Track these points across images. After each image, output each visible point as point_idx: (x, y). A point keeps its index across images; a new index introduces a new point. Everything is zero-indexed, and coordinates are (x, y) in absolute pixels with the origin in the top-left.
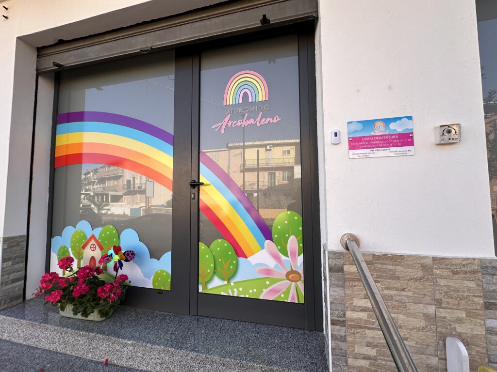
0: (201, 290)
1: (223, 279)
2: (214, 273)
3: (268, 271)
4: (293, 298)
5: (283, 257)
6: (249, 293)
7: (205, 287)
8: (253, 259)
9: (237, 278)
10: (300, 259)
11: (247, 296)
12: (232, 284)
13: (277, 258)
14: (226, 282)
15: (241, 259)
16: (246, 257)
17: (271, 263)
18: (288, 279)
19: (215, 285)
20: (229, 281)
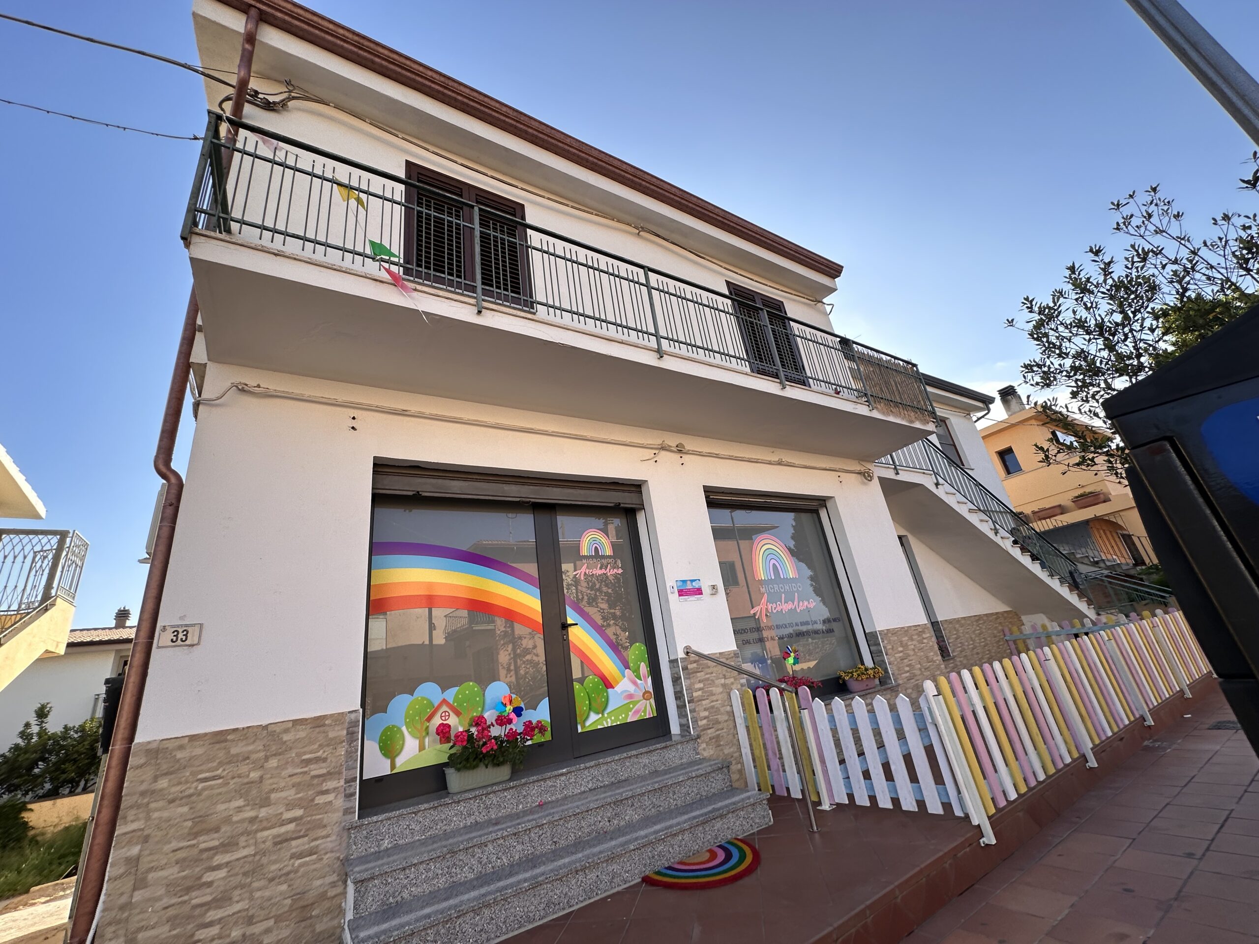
0: (580, 730)
1: (598, 713)
2: (590, 709)
3: (630, 696)
4: (649, 714)
5: (639, 682)
6: (619, 720)
7: (583, 726)
8: (618, 688)
9: (609, 710)
10: (649, 680)
11: (618, 723)
12: (606, 715)
13: (635, 683)
14: (600, 715)
15: (610, 690)
16: (613, 688)
17: (631, 688)
18: (644, 698)
19: (592, 721)
20: (603, 714)
